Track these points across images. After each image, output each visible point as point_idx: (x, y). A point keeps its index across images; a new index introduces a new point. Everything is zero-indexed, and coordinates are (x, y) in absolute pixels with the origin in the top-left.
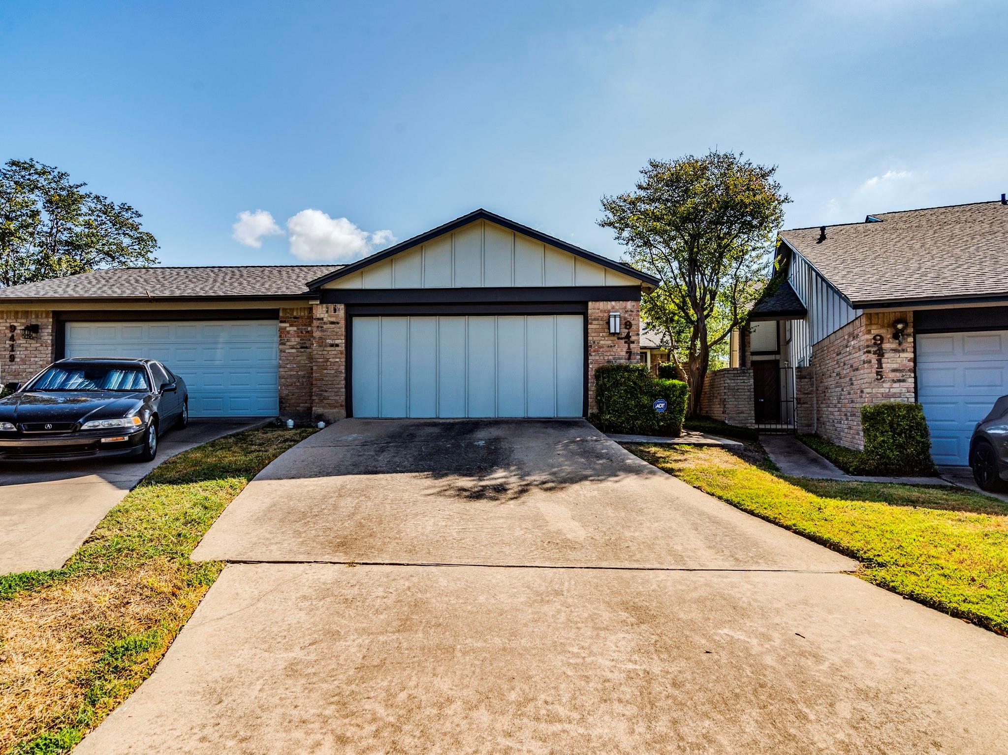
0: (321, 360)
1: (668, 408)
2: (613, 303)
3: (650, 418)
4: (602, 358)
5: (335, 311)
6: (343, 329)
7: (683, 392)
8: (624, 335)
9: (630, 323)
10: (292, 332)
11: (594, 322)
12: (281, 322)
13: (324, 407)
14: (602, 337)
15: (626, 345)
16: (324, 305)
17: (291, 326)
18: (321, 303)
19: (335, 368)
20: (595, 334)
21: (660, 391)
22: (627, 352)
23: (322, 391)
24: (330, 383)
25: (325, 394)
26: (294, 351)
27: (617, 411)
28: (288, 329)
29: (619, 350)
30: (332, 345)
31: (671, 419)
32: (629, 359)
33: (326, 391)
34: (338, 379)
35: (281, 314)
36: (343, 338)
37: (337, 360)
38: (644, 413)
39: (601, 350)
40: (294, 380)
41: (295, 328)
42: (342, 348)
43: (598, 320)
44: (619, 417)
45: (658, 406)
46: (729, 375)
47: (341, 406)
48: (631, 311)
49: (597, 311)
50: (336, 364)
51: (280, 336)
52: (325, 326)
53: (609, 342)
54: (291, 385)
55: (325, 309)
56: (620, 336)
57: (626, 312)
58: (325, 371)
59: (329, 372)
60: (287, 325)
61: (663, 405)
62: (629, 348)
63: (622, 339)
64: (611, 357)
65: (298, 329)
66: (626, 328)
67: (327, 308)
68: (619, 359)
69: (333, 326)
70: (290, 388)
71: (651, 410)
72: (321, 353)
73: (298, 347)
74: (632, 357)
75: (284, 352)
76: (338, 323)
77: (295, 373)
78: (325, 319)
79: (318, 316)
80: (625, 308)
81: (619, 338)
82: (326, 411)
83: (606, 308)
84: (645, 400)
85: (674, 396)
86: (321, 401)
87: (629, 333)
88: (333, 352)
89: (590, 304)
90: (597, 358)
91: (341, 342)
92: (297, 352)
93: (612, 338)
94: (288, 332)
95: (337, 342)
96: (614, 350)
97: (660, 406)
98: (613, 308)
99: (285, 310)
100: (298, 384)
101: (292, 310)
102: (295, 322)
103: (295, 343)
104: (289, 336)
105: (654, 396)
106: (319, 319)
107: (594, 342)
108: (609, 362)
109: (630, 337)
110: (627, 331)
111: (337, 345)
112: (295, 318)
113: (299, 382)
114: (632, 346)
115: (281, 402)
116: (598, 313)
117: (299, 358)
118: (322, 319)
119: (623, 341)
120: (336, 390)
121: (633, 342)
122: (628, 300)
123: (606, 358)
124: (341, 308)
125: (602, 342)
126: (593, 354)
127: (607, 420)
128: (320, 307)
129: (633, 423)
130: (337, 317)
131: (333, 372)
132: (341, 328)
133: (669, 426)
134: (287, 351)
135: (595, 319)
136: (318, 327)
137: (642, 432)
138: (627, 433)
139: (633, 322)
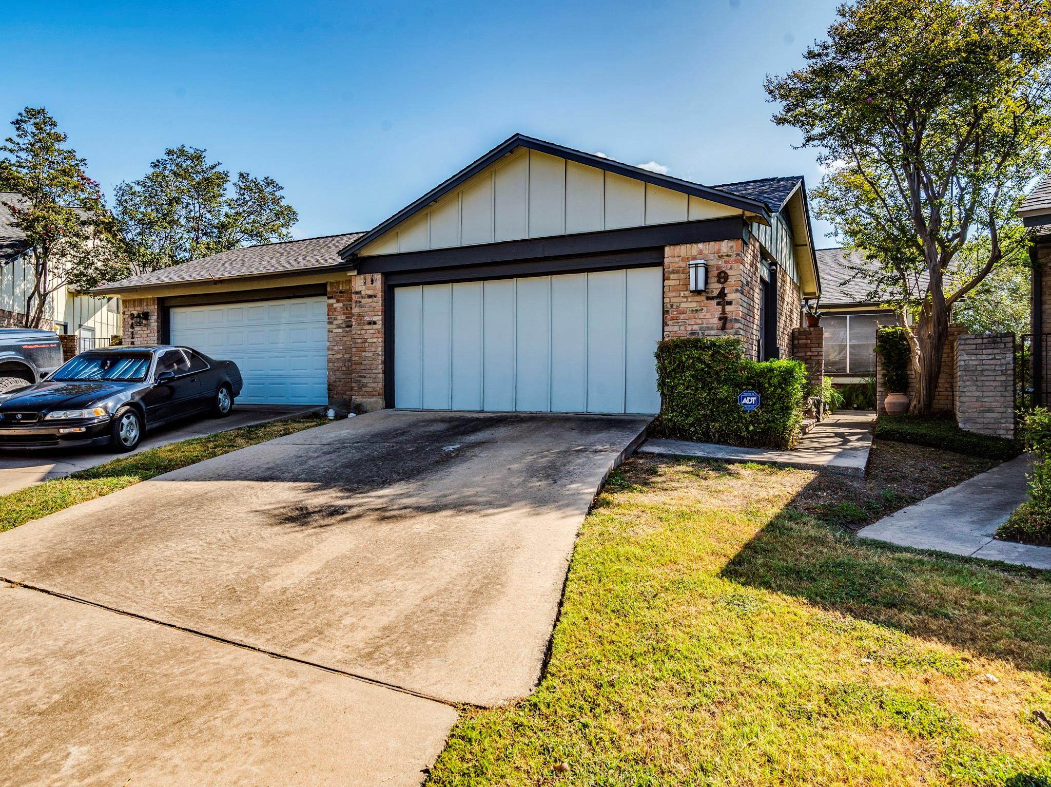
0: (359, 341)
1: (762, 404)
2: (701, 246)
3: (734, 418)
4: (682, 328)
5: (372, 281)
6: (380, 303)
7: (785, 379)
8: (716, 293)
9: (726, 273)
10: (338, 309)
11: (672, 276)
12: (329, 298)
13: (363, 396)
14: (684, 297)
15: (720, 308)
16: (362, 276)
17: (338, 301)
18: (359, 273)
19: (373, 349)
20: (674, 294)
21: (748, 378)
22: (720, 319)
23: (361, 377)
24: (368, 367)
25: (364, 380)
26: (340, 330)
27: (684, 407)
28: (335, 305)
29: (708, 315)
30: (370, 323)
31: (768, 421)
32: (723, 328)
33: (365, 377)
34: (375, 363)
35: (329, 289)
36: (380, 313)
37: (375, 340)
38: (724, 412)
39: (682, 316)
40: (341, 364)
41: (341, 305)
42: (379, 325)
43: (678, 272)
44: (687, 416)
45: (745, 401)
46: (967, 347)
47: (379, 394)
48: (728, 256)
49: (677, 259)
50: (374, 345)
51: (328, 315)
52: (363, 301)
53: (694, 305)
54: (338, 370)
55: (362, 281)
56: (710, 295)
57: (720, 257)
58: (364, 354)
59: (367, 354)
60: (333, 301)
61: (753, 399)
62: (724, 312)
63: (713, 298)
64: (696, 327)
65: (344, 305)
66: (719, 282)
67: (365, 279)
68: (708, 329)
69: (371, 300)
70: (337, 373)
71: (735, 406)
72: (359, 332)
73: (344, 326)
74: (728, 325)
75: (332, 332)
76: (375, 296)
77: (341, 356)
78: (363, 293)
79: (357, 290)
80: (719, 251)
81: (708, 298)
82: (365, 400)
83: (689, 254)
84: (724, 391)
85: (770, 385)
86: (360, 388)
87: (723, 289)
88: (371, 331)
89: (667, 249)
90: (676, 328)
91: (378, 318)
92: (344, 331)
93: (698, 298)
94: (335, 309)
95: (375, 319)
96: (701, 316)
97: (750, 400)
98: (700, 253)
99: (332, 283)
100: (344, 368)
101: (338, 283)
102: (342, 297)
103: (341, 322)
104: (336, 313)
105: (739, 386)
106: (357, 293)
107: (672, 306)
108: (693, 333)
109: (725, 295)
110: (721, 286)
111: (375, 323)
112: (341, 292)
113: (345, 366)
114: (728, 308)
115: (329, 390)
116: (678, 262)
117: (345, 339)
118: (360, 292)
119: (715, 302)
120: (374, 376)
121: (730, 303)
122: (723, 240)
123: (689, 328)
124: (378, 277)
125: (683, 305)
126: (670, 323)
127: (670, 420)
128: (358, 278)
129: (708, 425)
130: (374, 289)
131: (371, 354)
132: (378, 303)
133: (765, 432)
134: (335, 331)
135: (673, 272)
136: (356, 302)
137: (722, 439)
138: (699, 440)
139: (729, 272)
